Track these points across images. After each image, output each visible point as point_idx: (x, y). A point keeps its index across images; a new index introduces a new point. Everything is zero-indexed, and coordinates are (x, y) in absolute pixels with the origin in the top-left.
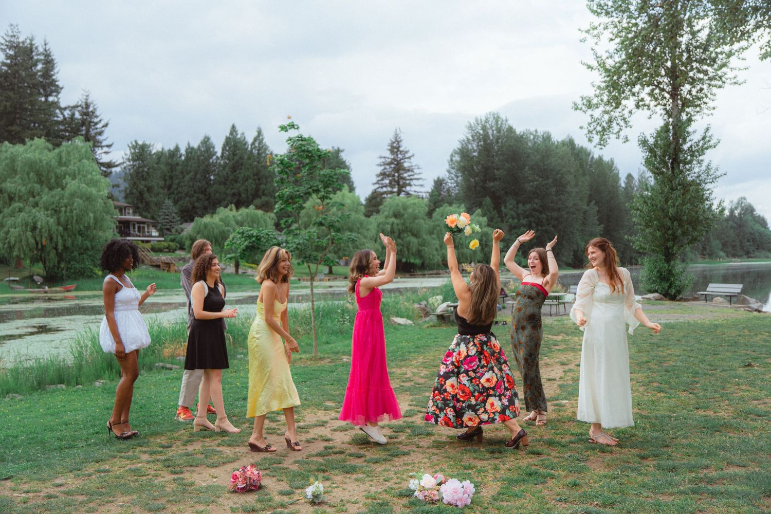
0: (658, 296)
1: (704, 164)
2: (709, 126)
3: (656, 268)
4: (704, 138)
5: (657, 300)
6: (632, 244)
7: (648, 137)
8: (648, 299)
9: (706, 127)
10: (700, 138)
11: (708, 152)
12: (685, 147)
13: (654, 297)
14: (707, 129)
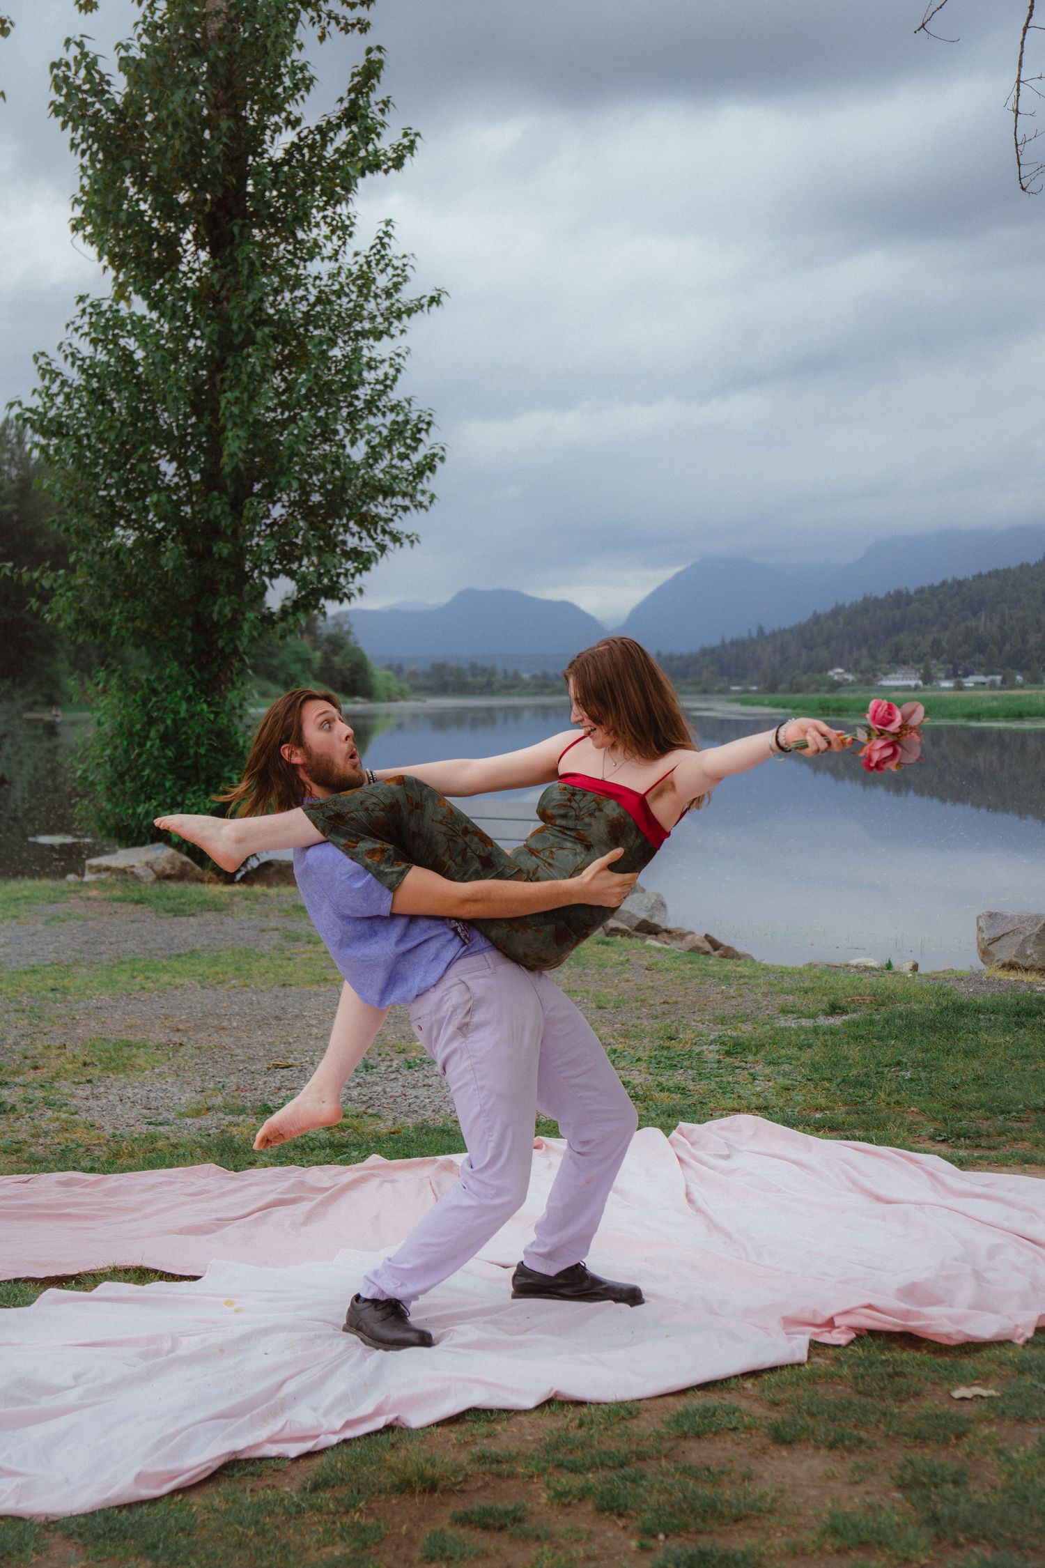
0: (171, 861)
1: (362, 240)
2: (375, 56)
3: (151, 721)
4: (353, 114)
5: (163, 877)
6: (34, 603)
7: (109, 65)
8: (123, 871)
9: (361, 62)
10: (334, 110)
11: (366, 184)
12: (278, 146)
13: (148, 864)
14: (369, 73)
